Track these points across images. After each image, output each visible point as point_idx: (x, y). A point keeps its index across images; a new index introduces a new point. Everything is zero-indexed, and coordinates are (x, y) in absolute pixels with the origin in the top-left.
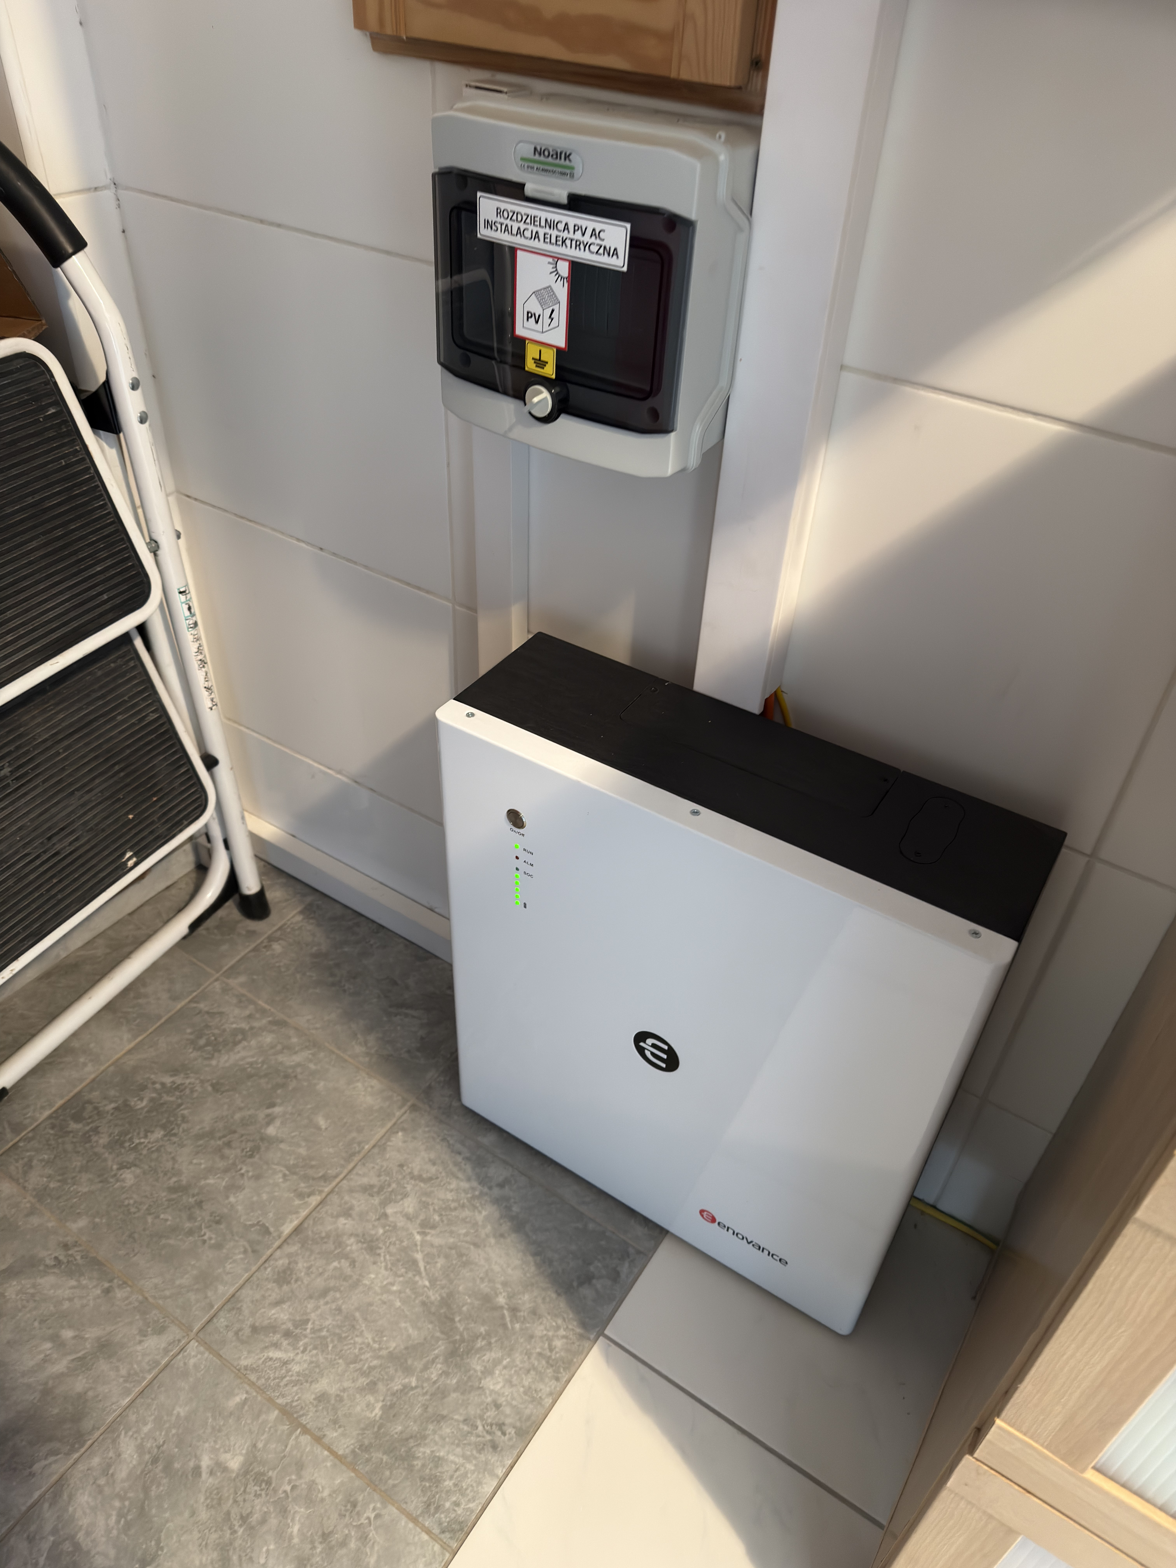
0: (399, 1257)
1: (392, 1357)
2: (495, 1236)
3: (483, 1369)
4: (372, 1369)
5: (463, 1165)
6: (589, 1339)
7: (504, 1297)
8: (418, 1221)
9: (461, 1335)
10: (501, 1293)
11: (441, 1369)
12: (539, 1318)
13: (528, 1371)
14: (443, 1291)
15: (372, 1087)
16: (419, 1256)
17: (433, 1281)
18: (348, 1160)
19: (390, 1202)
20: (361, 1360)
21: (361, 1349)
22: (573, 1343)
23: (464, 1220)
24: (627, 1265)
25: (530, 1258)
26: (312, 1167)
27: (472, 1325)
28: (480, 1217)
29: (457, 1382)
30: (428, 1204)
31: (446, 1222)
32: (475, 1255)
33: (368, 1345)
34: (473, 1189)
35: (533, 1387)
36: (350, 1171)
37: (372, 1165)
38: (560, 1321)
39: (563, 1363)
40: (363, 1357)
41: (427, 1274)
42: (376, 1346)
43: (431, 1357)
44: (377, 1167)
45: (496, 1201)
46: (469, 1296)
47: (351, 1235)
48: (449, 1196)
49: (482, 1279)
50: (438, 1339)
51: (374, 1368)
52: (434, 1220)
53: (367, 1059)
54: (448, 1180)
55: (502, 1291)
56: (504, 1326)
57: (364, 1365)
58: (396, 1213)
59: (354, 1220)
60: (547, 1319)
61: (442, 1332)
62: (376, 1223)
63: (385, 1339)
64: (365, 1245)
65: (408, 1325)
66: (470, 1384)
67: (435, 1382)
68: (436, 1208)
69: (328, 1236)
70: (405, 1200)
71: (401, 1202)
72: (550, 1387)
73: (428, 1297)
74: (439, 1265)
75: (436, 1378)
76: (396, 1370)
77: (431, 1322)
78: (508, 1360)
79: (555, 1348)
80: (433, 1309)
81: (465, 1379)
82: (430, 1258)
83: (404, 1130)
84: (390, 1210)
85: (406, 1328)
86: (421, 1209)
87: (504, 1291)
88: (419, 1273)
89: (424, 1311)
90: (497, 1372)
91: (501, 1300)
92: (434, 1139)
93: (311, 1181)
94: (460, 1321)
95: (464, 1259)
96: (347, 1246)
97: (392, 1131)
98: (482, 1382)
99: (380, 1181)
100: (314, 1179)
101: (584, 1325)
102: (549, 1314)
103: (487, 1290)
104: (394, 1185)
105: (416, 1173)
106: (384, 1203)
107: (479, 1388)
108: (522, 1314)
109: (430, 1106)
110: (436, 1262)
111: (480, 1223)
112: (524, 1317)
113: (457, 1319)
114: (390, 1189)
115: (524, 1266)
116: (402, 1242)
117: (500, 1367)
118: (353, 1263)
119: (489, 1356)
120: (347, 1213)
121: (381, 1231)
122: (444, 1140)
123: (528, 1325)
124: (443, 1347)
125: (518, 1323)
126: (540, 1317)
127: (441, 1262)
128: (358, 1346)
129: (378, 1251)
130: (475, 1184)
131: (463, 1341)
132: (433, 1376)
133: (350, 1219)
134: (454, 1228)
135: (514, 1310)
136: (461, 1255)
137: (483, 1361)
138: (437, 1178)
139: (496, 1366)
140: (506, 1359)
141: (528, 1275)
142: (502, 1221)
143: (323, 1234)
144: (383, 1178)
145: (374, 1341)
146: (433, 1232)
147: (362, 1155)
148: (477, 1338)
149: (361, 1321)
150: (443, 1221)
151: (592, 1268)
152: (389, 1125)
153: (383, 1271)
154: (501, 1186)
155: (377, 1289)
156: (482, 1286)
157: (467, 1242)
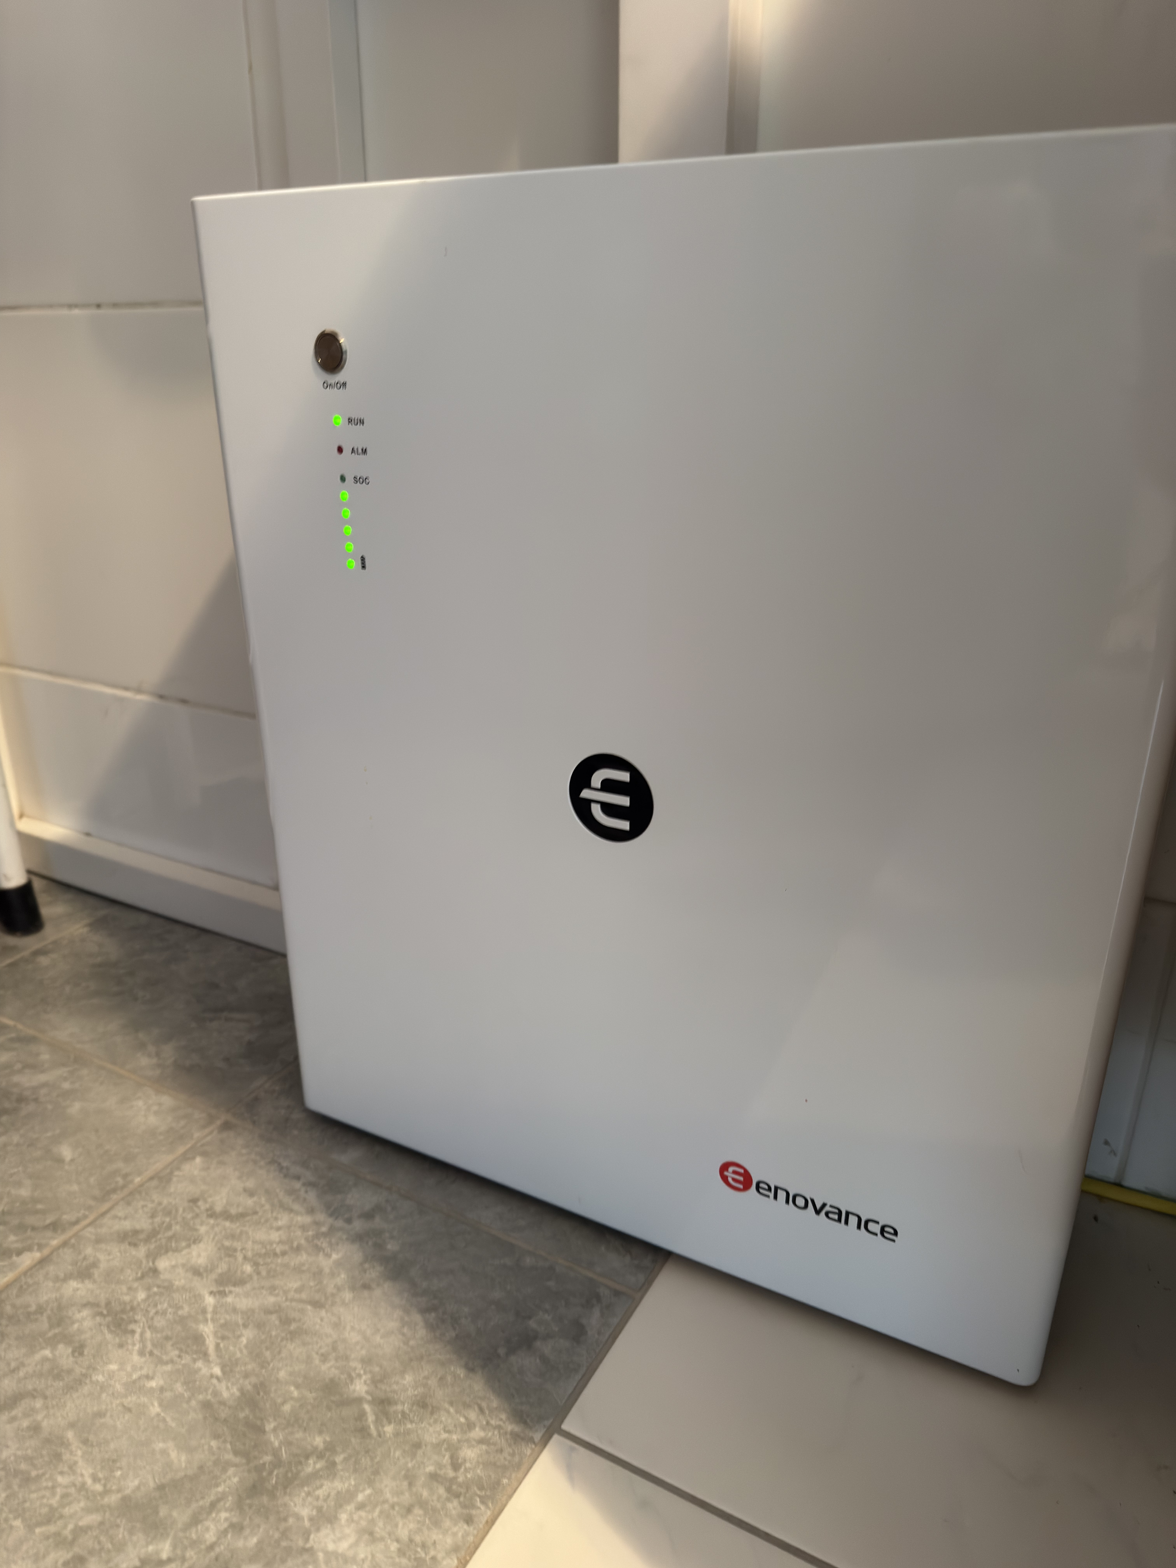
0: (169, 1333)
1: (128, 1506)
2: (353, 1289)
3: (314, 1513)
4: (79, 1531)
5: (302, 1193)
6: (531, 1440)
7: (365, 1382)
8: (214, 1276)
9: (276, 1453)
10: (359, 1376)
11: (226, 1519)
12: (432, 1413)
13: (409, 1510)
14: (247, 1382)
15: (160, 1104)
16: (207, 1330)
17: (228, 1369)
18: (103, 1198)
19: (167, 1252)
20: (61, 1517)
21: (65, 1496)
22: (501, 1451)
23: (299, 1270)
24: (596, 1313)
25: (417, 1318)
26: (37, 1212)
27: (299, 1435)
28: (326, 1263)
29: (260, 1542)
30: (235, 1250)
31: (264, 1273)
32: (313, 1318)
33: (83, 1487)
34: (317, 1224)
35: (418, 1539)
36: (103, 1214)
37: (142, 1203)
38: (473, 1415)
39: (481, 1488)
40: (66, 1511)
41: (220, 1356)
42: (99, 1487)
43: (207, 1502)
44: (150, 1205)
45: (358, 1238)
46: (297, 1387)
47: (85, 1305)
48: (275, 1236)
49: (324, 1358)
50: (228, 1464)
51: (85, 1530)
52: (243, 1272)
53: (158, 1072)
54: (275, 1214)
55: (362, 1372)
56: (363, 1431)
57: (65, 1527)
58: (174, 1267)
59: (95, 1282)
60: (448, 1412)
61: (236, 1453)
62: (135, 1285)
63: (119, 1473)
64: (109, 1319)
65: (171, 1444)
66: (284, 1544)
67: (211, 1547)
68: (250, 1254)
69: (40, 1310)
70: (194, 1247)
71: (184, 1252)
72: (455, 1534)
73: (216, 1393)
74: (244, 1340)
75: (214, 1539)
76: (131, 1532)
77: (216, 1436)
78: (368, 1491)
79: (465, 1461)
80: (224, 1413)
81: (277, 1535)
82: (226, 1331)
83: (204, 1154)
84: (163, 1264)
85: (164, 1452)
86: (221, 1259)
87: (365, 1373)
88: (205, 1355)
89: (205, 1418)
90: (344, 1517)
91: (360, 1388)
92: (255, 1162)
93: (29, 1233)
94: (275, 1430)
95: (293, 1327)
96: (73, 1323)
97: (187, 1157)
98: (312, 1536)
99: (152, 1223)
100: (34, 1229)
101: (520, 1417)
102: (451, 1403)
103: (334, 1372)
104: (177, 1228)
105: (218, 1208)
106: (153, 1256)
107: (304, 1550)
108: (399, 1407)
109: (254, 1122)
110: (239, 1337)
111: (327, 1270)
112: (403, 1413)
113: (269, 1426)
114: (170, 1233)
115: (405, 1330)
116: (178, 1307)
117: (350, 1507)
118: (79, 1350)
119: (328, 1488)
120: (84, 1273)
121: (141, 1295)
122: (273, 1162)
123: (409, 1426)
124: (235, 1480)
125: (390, 1423)
126: (434, 1410)
127: (247, 1335)
128: (59, 1491)
129: (132, 1327)
130: (321, 1217)
131: (277, 1463)
132: (207, 1536)
133: (87, 1281)
134: (277, 1282)
135: (383, 1404)
136: (286, 1321)
137: (318, 1498)
138: (256, 1213)
139: (341, 1506)
140: (364, 1490)
141: (412, 1343)
142: (367, 1266)
143: (33, 1308)
144: (158, 1220)
145: (95, 1479)
146: (237, 1290)
147: (126, 1191)
148: (307, 1457)
149: (75, 1444)
150: (259, 1273)
151: (532, 1324)
152: (181, 1150)
153: (136, 1358)
154: (368, 1216)
155: (118, 1387)
156: (324, 1367)
157: (301, 1301)
